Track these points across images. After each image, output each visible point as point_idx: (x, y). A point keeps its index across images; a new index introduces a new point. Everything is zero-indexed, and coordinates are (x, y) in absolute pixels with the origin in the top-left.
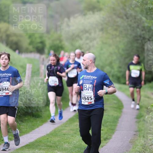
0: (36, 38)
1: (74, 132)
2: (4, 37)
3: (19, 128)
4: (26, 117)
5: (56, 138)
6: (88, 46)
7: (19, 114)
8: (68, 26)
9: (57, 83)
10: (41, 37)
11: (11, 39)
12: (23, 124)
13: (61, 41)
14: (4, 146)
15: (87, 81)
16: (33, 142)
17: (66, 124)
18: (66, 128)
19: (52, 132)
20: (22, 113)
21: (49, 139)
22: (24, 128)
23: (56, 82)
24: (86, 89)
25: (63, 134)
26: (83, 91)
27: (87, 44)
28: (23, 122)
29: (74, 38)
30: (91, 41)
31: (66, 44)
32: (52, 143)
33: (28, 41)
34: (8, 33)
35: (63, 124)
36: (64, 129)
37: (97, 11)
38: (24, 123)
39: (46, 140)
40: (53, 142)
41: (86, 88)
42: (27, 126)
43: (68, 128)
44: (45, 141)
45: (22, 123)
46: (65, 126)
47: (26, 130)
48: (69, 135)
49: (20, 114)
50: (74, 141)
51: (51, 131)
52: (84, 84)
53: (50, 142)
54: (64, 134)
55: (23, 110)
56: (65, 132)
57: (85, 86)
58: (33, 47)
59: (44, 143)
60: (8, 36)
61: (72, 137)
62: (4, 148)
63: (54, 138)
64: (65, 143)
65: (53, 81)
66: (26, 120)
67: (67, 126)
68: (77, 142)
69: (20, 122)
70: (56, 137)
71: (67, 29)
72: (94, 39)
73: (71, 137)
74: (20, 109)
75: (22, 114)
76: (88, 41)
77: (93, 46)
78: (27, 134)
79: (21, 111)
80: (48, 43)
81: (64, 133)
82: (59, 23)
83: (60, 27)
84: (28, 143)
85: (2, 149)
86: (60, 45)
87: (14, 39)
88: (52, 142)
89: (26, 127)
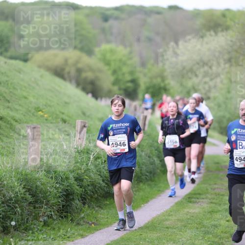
0: (123, 74)
1: (183, 224)
2: (73, 72)
3: (96, 218)
4: (106, 200)
5: (154, 234)
6: (207, 87)
7: (96, 195)
8: (176, 54)
9: (178, 145)
10: (132, 73)
11: (84, 75)
12: (102, 211)
13: (163, 79)
14: (119, 225)
15: (242, 137)
16: (117, 240)
17: (171, 212)
18: (170, 218)
19: (148, 224)
20: (101, 194)
21: (143, 236)
22: (103, 218)
23: (176, 142)
24: (242, 148)
25: (165, 226)
26: (237, 149)
27: (205, 83)
28: (102, 208)
29: (185, 73)
30: (211, 80)
31: (172, 83)
32: (148, 242)
33: (112, 78)
34: (80, 65)
35: (167, 212)
36: (167, 220)
37: (222, 31)
38: (104, 210)
39: (138, 237)
40: (149, 240)
41: (241, 145)
42: (107, 215)
43: (174, 218)
44: (136, 239)
45: (100, 209)
46: (169, 215)
47: (107, 221)
48: (175, 229)
49: (98, 195)
50: (183, 239)
51: (147, 222)
52: (238, 141)
53: (145, 239)
54: (167, 228)
55: (102, 189)
56: (169, 224)
57: (241, 144)
58: (120, 89)
59: (135, 242)
60: (79, 71)
61: (180, 231)
62: (119, 227)
63: (151, 233)
64: (168, 241)
65: (173, 141)
66: (106, 205)
67: (172, 215)
68: (188, 240)
69: (97, 209)
70: (154, 232)
71: (174, 59)
72: (218, 75)
73: (178, 232)
74: (97, 187)
75: (100, 196)
76: (207, 79)
77: (215, 87)
78: (108, 227)
79: (98, 191)
80: (143, 82)
81: (168, 226)
82: (161, 50)
83: (163, 56)
84: (109, 242)
85: (116, 228)
86: (162, 85)
87: (89, 75)
88: (147, 240)
89: (106, 217)
